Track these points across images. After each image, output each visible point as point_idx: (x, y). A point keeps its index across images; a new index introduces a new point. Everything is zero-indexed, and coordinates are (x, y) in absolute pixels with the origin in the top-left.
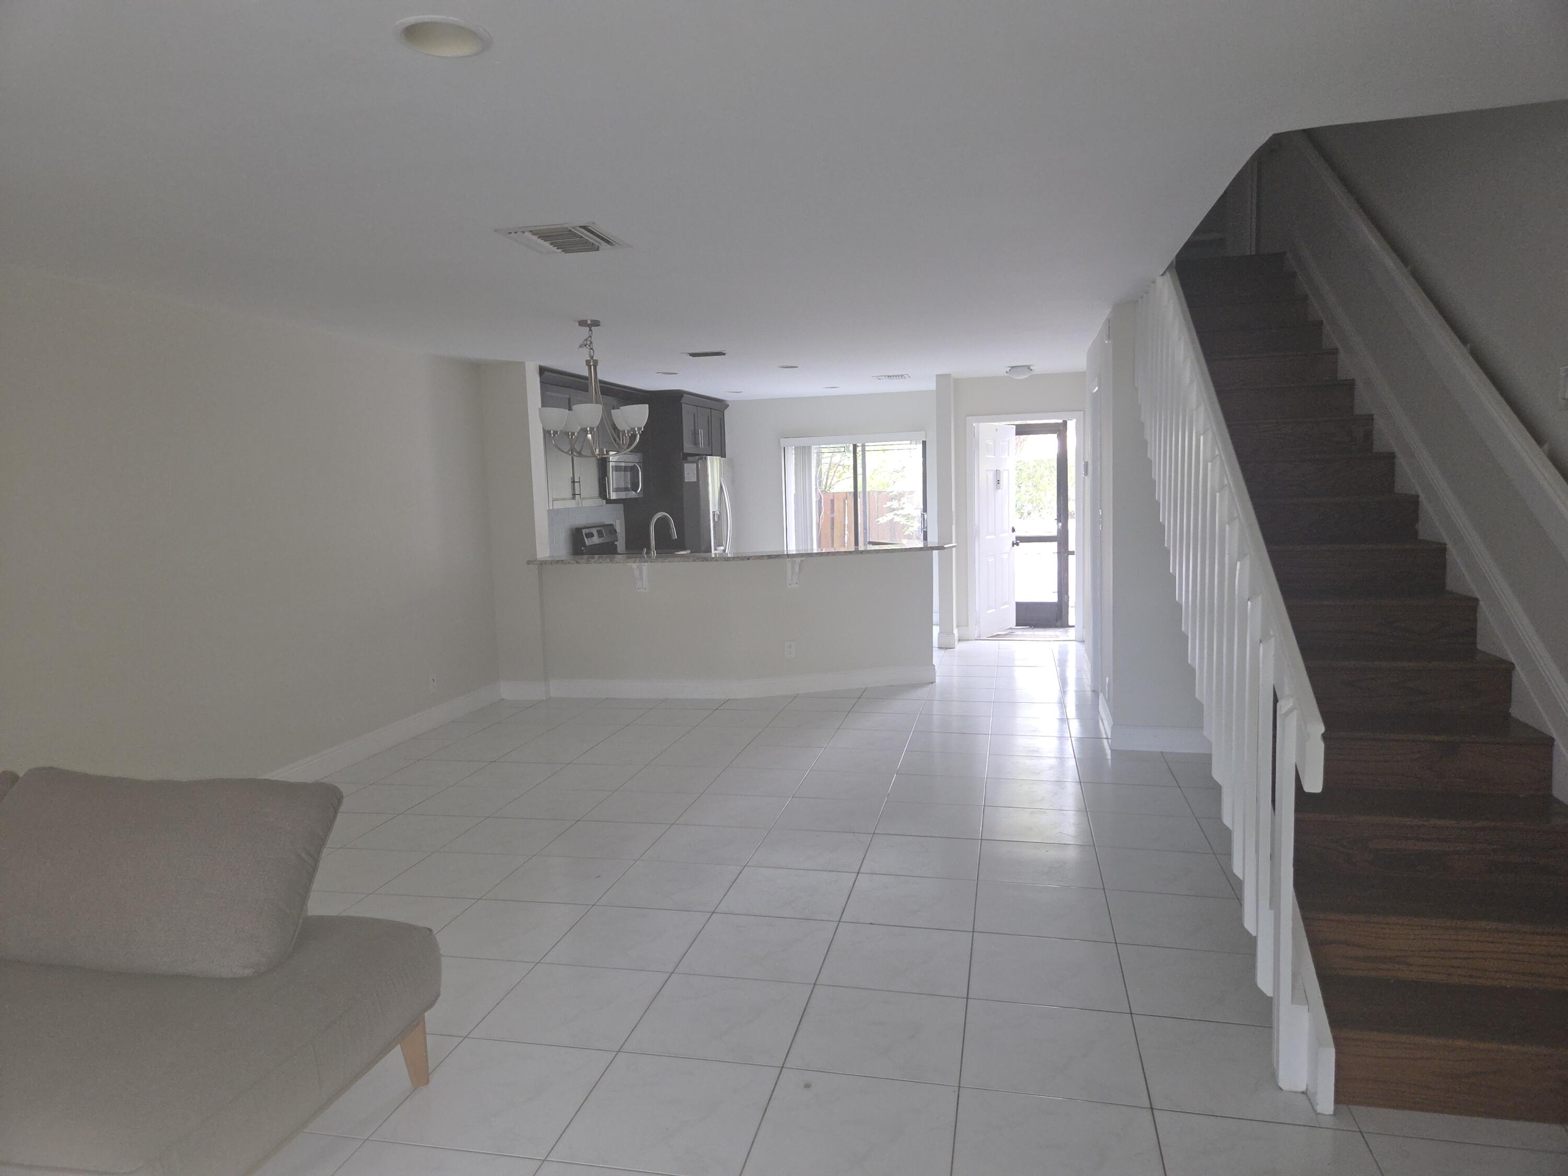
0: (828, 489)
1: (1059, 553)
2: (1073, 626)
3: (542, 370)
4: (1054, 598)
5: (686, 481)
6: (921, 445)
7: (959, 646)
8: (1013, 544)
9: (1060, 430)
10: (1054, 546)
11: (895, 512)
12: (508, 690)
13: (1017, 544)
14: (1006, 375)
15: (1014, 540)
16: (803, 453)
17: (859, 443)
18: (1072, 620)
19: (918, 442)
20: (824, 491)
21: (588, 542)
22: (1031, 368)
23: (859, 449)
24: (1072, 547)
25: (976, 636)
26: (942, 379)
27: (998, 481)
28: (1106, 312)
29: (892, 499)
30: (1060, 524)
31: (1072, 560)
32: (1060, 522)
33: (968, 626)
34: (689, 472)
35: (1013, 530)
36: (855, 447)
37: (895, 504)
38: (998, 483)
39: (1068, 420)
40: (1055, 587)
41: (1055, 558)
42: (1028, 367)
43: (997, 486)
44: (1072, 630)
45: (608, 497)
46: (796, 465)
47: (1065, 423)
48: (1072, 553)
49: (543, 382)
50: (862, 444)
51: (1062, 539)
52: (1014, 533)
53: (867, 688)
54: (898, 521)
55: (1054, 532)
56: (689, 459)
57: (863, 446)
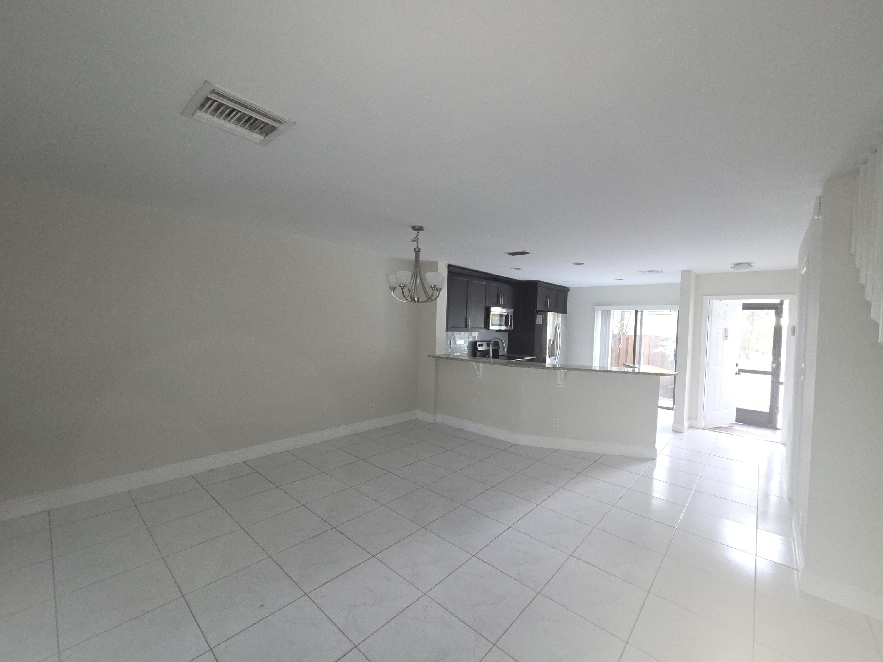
0: (626, 333)
1: (773, 382)
2: (780, 429)
3: (449, 266)
4: (767, 410)
5: (537, 323)
6: (677, 312)
7: (687, 432)
8: (736, 374)
9: (778, 309)
10: (769, 378)
11: (664, 347)
12: (419, 415)
13: (739, 374)
14: (733, 270)
15: (738, 371)
16: (607, 315)
17: (640, 310)
18: (779, 426)
19: (675, 311)
20: (624, 334)
21: (479, 348)
22: (752, 264)
23: (639, 314)
24: (782, 379)
25: (703, 427)
26: (686, 274)
27: (726, 335)
28: (818, 191)
29: (663, 341)
30: (774, 365)
31: (781, 388)
32: (775, 363)
33: (696, 419)
34: (539, 319)
35: (737, 365)
36: (636, 312)
37: (664, 343)
38: (726, 337)
39: (784, 300)
40: (768, 403)
41: (769, 385)
42: (749, 264)
43: (725, 338)
44: (778, 431)
45: (488, 328)
46: (602, 320)
47: (782, 303)
48: (782, 383)
49: (450, 272)
50: (641, 310)
51: (775, 373)
52: (738, 367)
53: (605, 454)
54: (664, 352)
55: (770, 370)
56: (539, 313)
57: (642, 311)
